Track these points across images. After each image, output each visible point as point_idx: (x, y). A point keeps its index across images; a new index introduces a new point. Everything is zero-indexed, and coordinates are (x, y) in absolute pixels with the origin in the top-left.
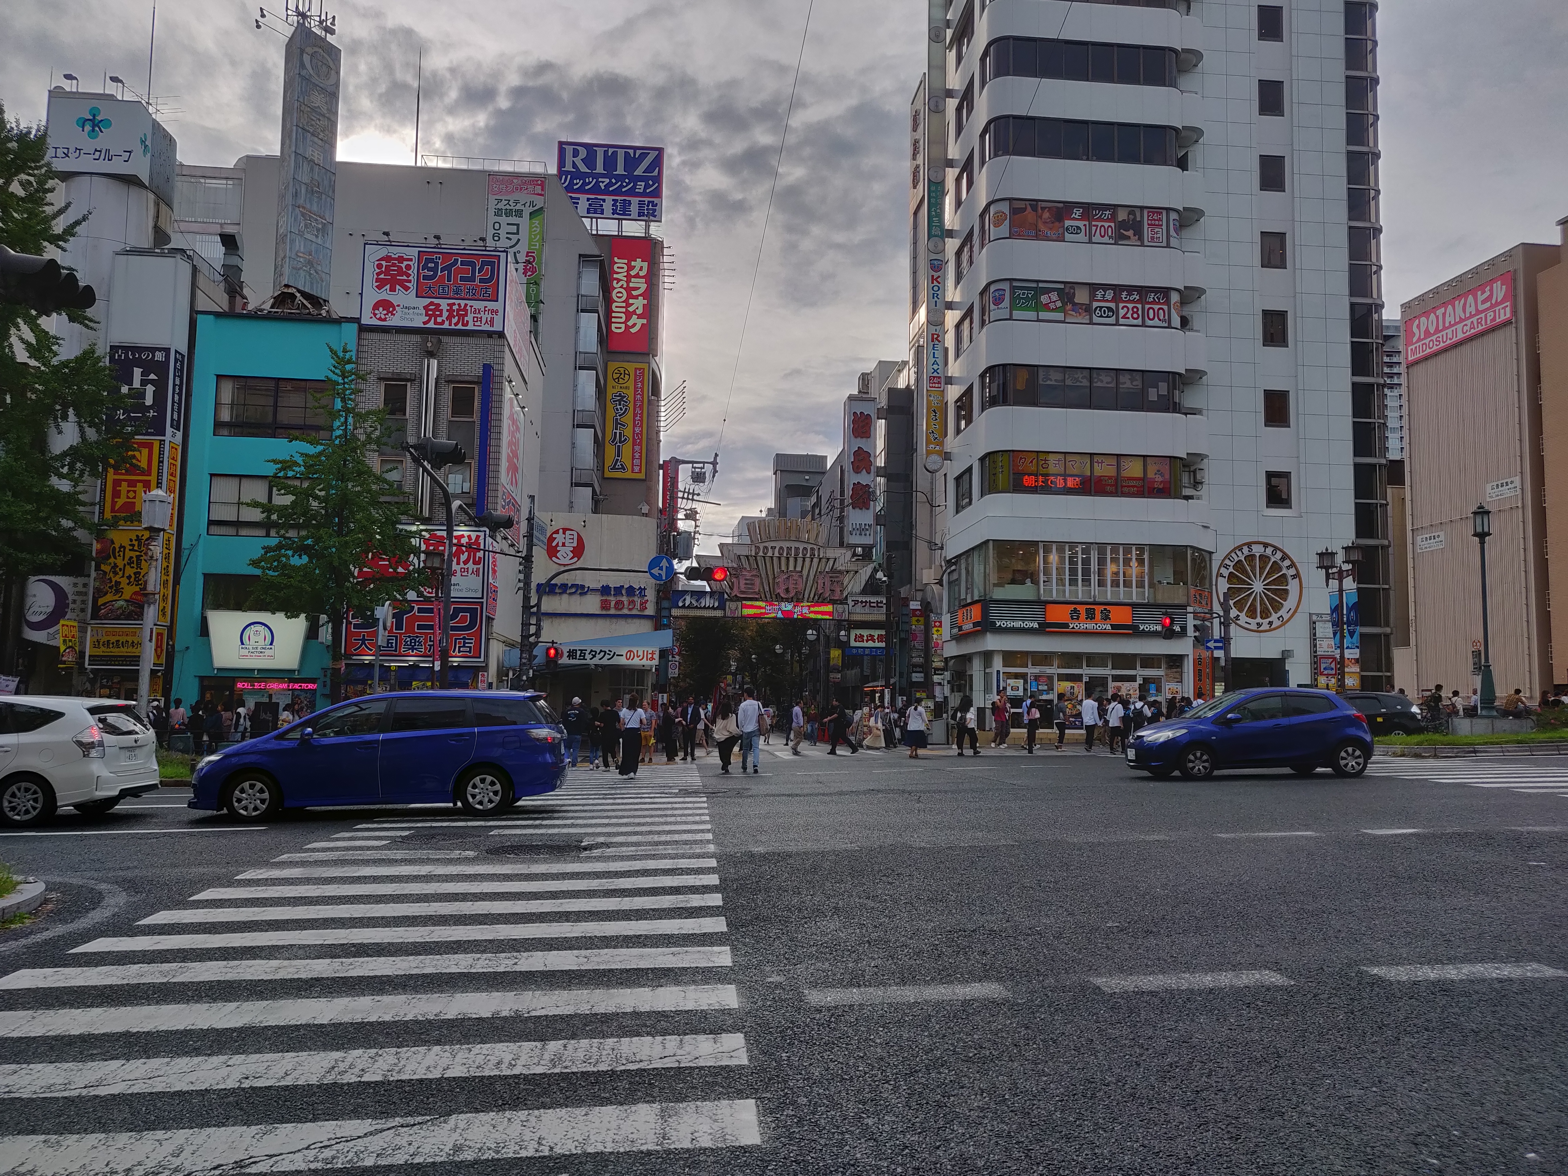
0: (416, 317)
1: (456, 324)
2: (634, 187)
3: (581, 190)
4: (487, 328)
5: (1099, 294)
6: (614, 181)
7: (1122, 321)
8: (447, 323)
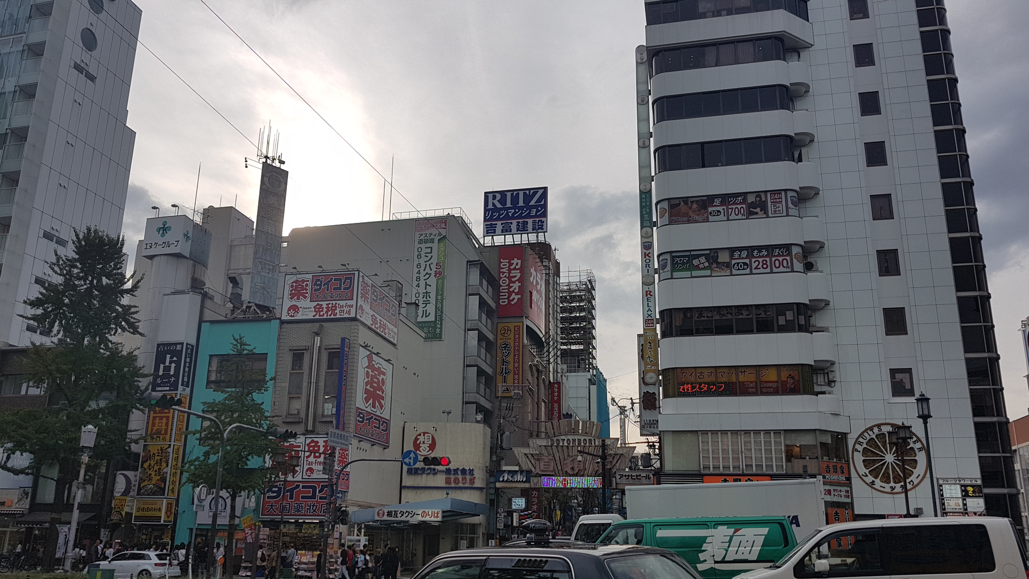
0: (309, 313)
1: (330, 315)
2: (530, 213)
3: (498, 219)
4: (347, 316)
5: (736, 254)
6: (517, 210)
7: (754, 271)
8: (325, 315)
